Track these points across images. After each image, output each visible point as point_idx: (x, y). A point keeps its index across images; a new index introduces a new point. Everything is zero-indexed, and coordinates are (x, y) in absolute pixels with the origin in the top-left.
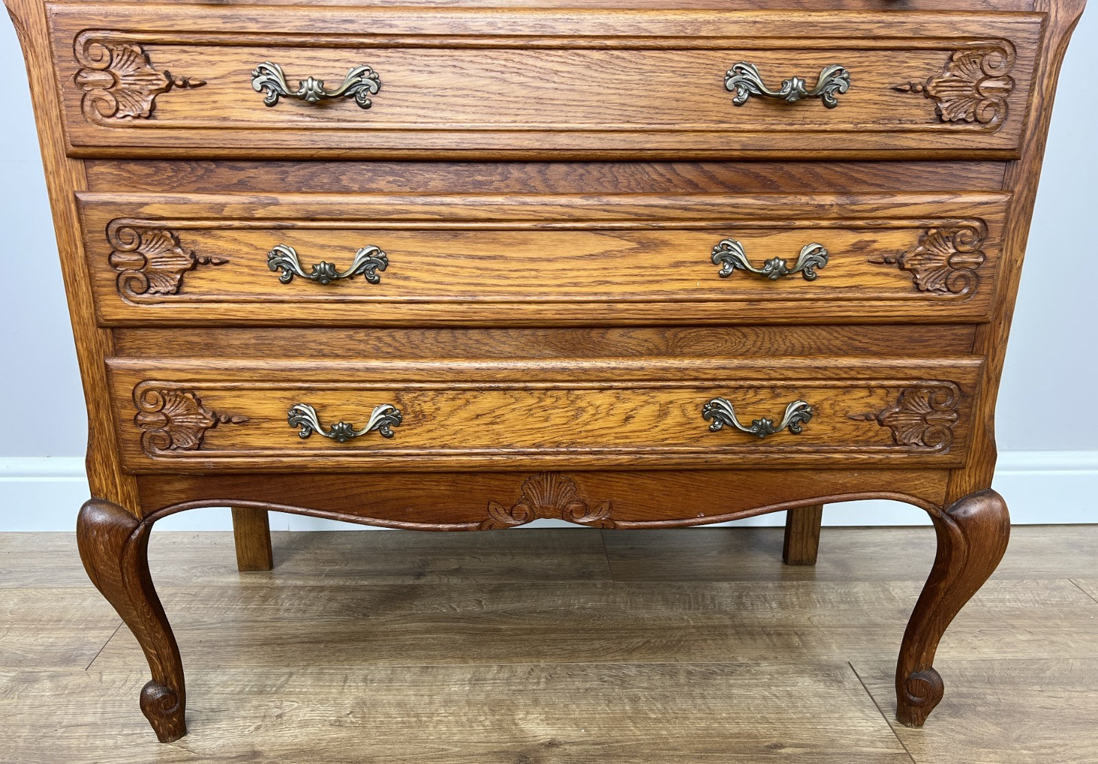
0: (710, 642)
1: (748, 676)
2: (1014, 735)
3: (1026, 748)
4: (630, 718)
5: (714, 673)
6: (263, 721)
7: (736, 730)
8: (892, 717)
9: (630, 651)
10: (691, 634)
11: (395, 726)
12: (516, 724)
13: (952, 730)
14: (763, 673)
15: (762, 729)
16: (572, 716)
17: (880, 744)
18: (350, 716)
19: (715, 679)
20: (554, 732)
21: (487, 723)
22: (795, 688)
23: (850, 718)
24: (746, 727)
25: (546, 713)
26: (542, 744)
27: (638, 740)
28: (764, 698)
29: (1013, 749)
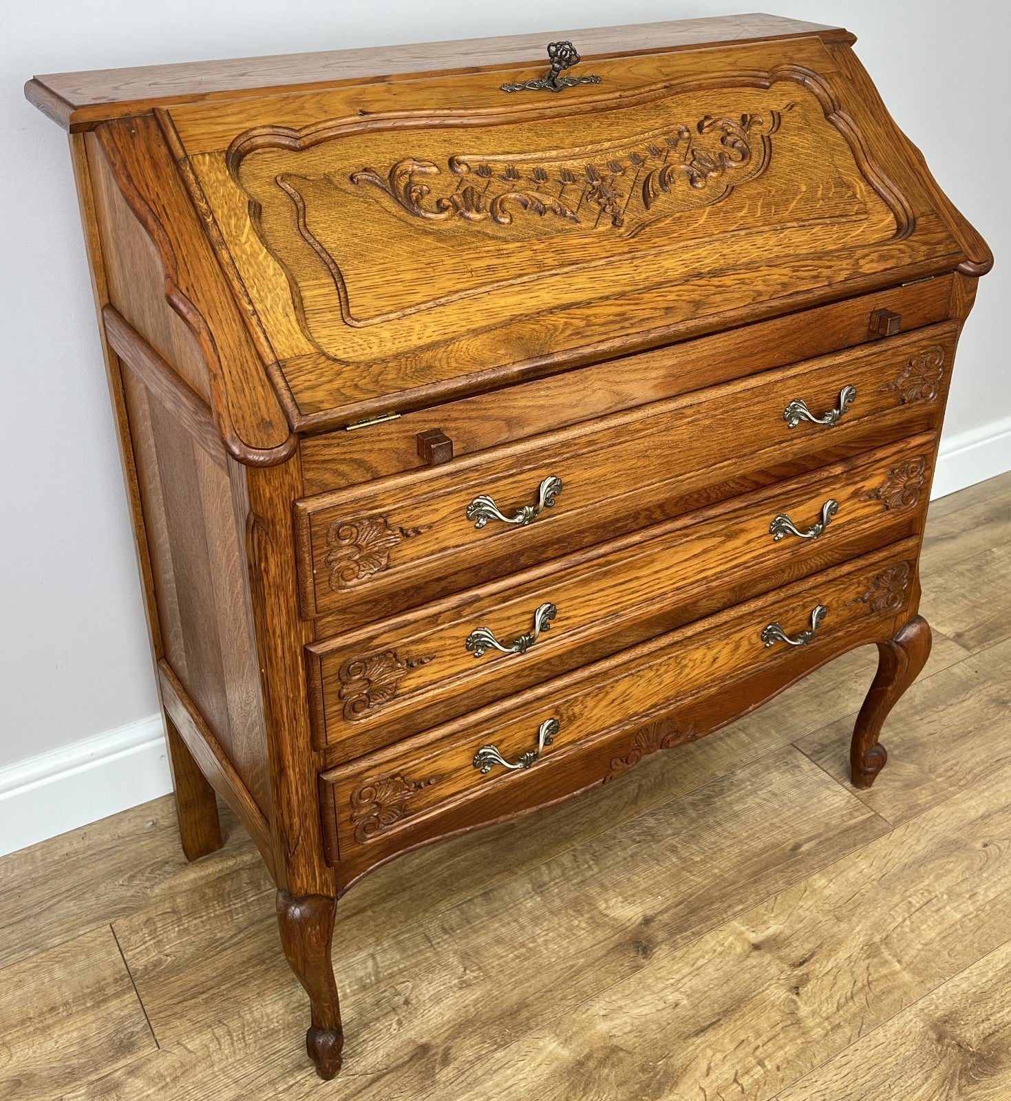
0: (685, 765)
1: (735, 789)
2: (926, 768)
3: (940, 776)
4: (683, 869)
5: (709, 797)
6: (397, 1014)
7: (761, 846)
8: (848, 784)
9: (635, 801)
10: (666, 762)
11: (514, 964)
12: (607, 916)
13: (890, 780)
14: (743, 781)
15: (777, 836)
16: (641, 888)
17: (856, 814)
18: (468, 972)
19: (715, 802)
20: (640, 909)
21: (584, 925)
22: (773, 786)
23: (825, 799)
24: (767, 839)
25: (620, 894)
26: (641, 924)
27: (704, 887)
28: (760, 805)
29: (932, 780)
